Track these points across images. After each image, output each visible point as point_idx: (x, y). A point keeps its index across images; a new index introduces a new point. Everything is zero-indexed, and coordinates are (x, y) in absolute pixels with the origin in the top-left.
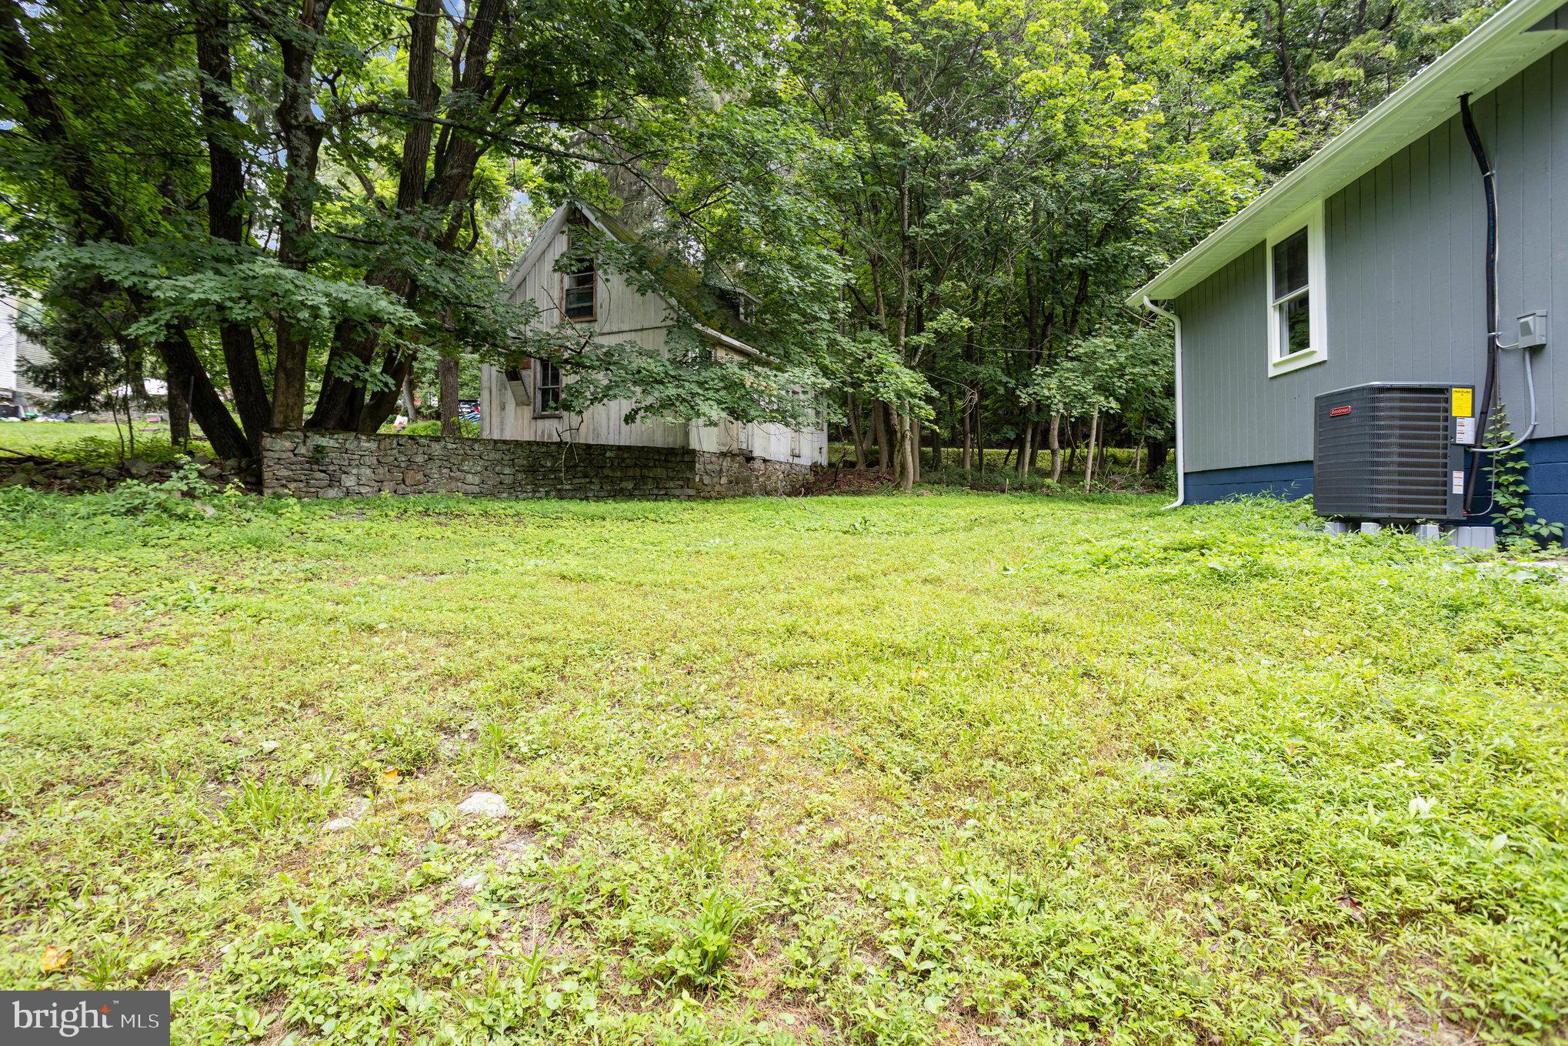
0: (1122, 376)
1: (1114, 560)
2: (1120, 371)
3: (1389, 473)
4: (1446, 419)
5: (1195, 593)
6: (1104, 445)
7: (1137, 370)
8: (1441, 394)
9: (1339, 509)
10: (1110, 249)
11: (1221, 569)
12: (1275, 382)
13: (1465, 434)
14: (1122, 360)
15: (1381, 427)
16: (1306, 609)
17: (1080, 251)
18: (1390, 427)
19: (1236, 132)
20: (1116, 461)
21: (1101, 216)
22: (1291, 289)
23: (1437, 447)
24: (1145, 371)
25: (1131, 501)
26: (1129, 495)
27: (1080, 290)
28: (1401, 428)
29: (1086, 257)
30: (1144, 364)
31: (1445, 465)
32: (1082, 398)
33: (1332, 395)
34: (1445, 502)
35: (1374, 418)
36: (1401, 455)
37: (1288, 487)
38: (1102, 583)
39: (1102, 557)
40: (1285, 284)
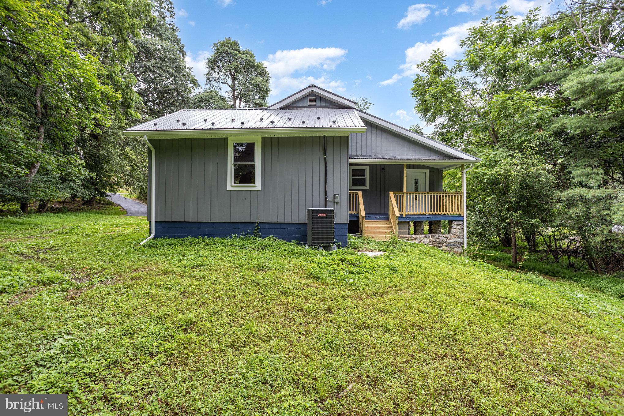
12: (231, 192)
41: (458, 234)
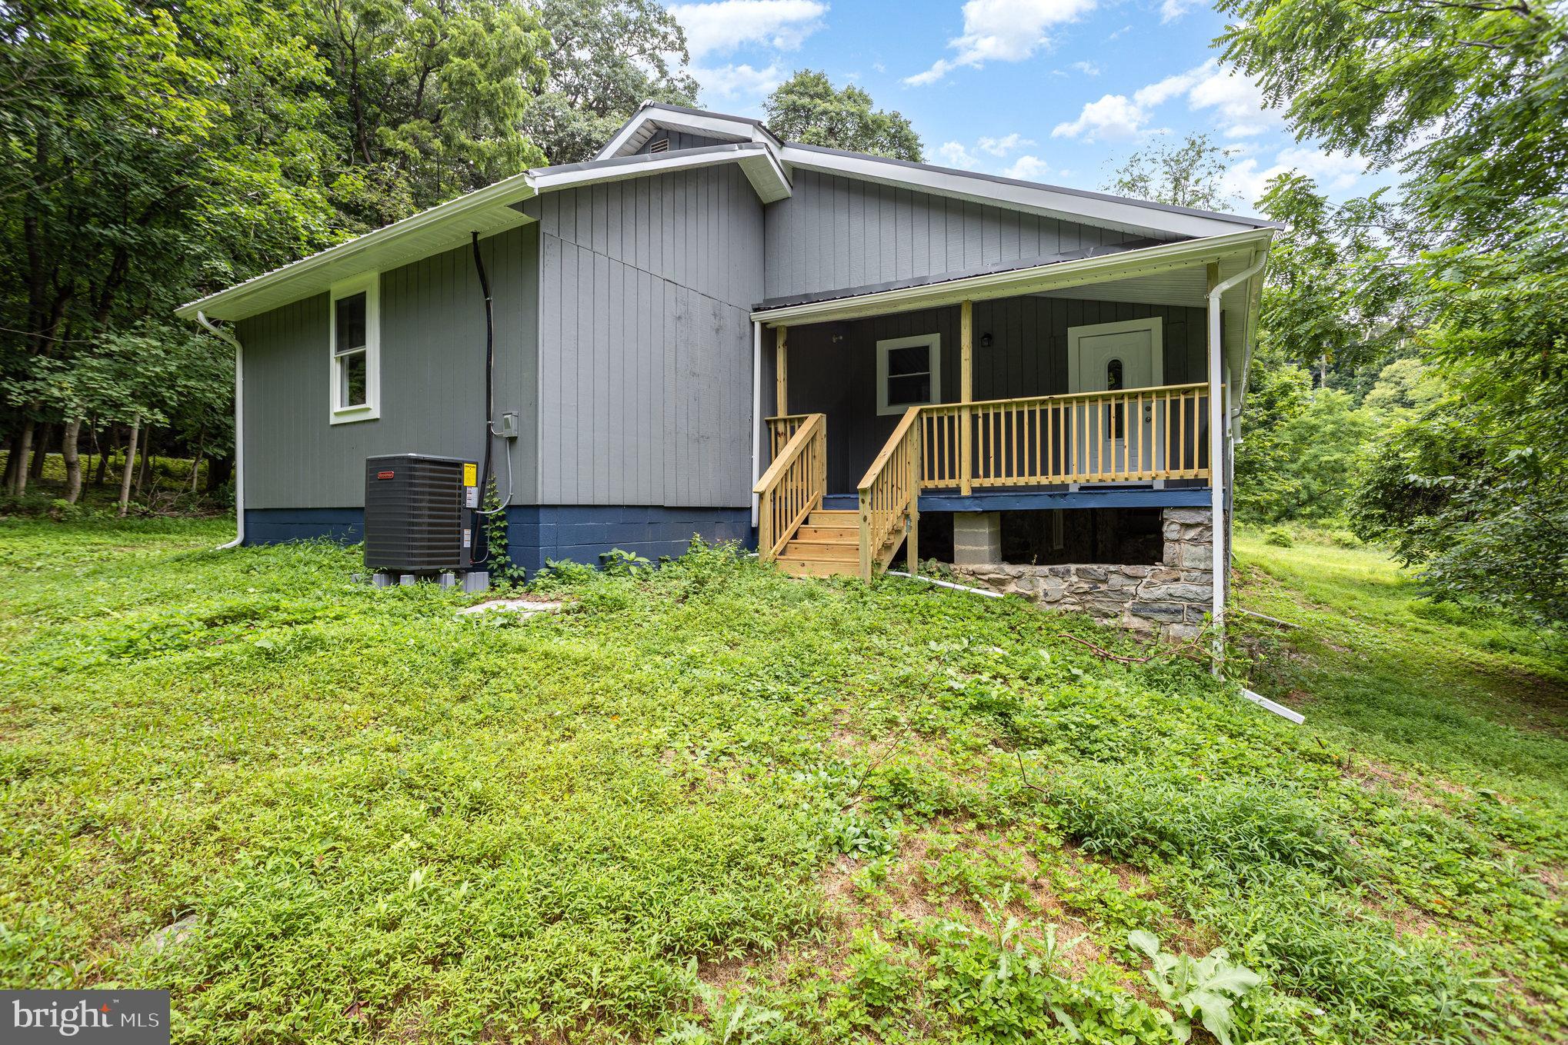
0: (172, 387)
1: (144, 644)
2: (171, 380)
3: (420, 532)
4: (460, 488)
5: (240, 679)
6: (151, 452)
7: (192, 383)
8: (458, 465)
9: (384, 563)
10: (158, 233)
11: (268, 645)
12: (336, 430)
13: (472, 501)
14: (173, 369)
15: (416, 493)
16: (347, 679)
17: (116, 223)
18: (422, 493)
19: (308, 158)
20: (166, 472)
21: (148, 190)
22: (351, 346)
23: (453, 510)
24: (202, 385)
25: (183, 528)
26: (181, 521)
27: (114, 269)
28: (430, 494)
29: (123, 233)
30: (201, 377)
31: (459, 525)
32: (116, 405)
33: (379, 460)
34: (458, 555)
35: (411, 485)
36: (430, 517)
37: (346, 532)
38: (123, 679)
39: (124, 643)
40: (346, 340)
41: (1187, 564)
